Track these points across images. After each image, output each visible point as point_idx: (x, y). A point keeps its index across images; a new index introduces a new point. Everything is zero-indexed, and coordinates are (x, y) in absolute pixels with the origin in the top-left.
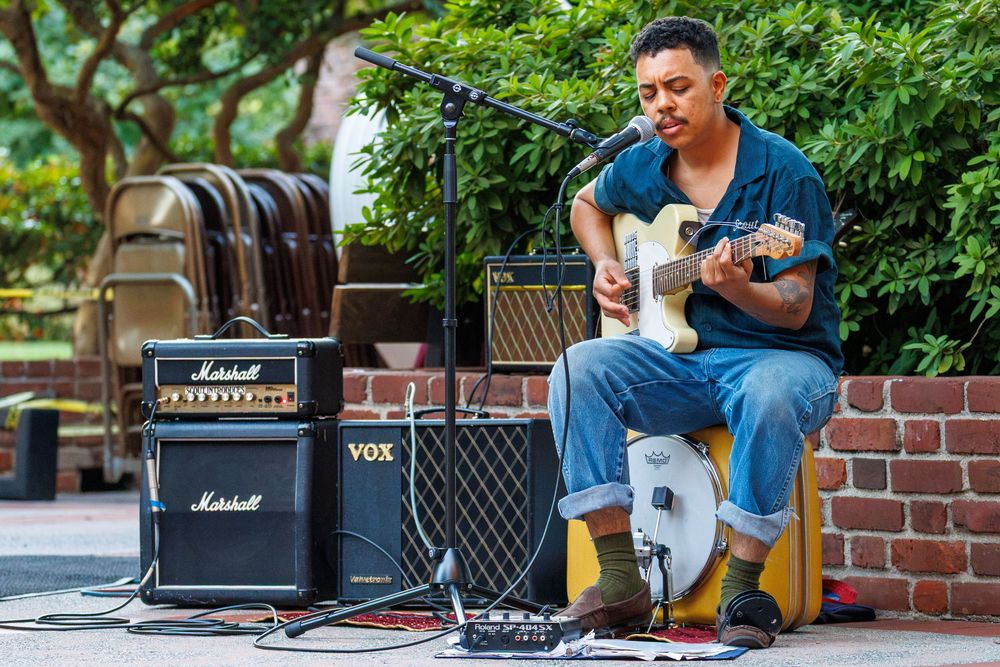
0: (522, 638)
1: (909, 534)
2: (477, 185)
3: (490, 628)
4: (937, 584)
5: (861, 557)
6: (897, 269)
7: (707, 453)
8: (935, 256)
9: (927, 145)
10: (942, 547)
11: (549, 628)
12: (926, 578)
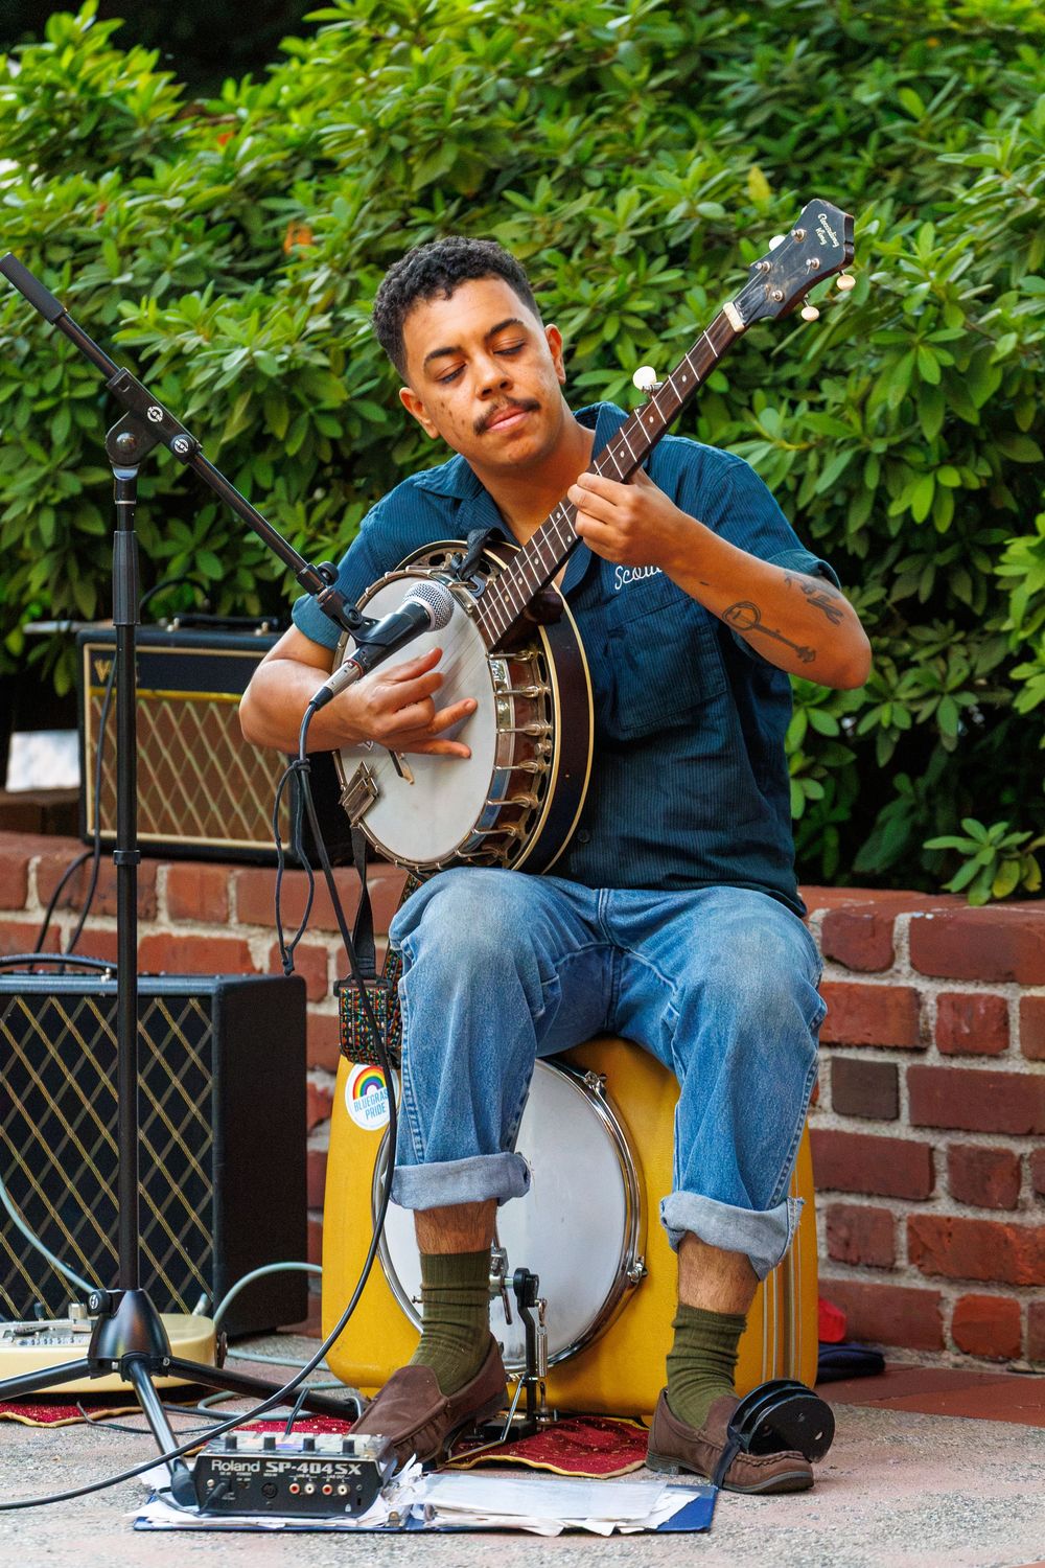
0: (302, 1489)
1: (943, 1207)
2: (55, 486)
3: (241, 1467)
4: (1000, 1302)
5: (847, 1244)
6: (893, 680)
7: (603, 1092)
8: (967, 658)
9: (961, 454)
10: (1011, 1235)
11: (355, 1470)
12: (978, 1291)
